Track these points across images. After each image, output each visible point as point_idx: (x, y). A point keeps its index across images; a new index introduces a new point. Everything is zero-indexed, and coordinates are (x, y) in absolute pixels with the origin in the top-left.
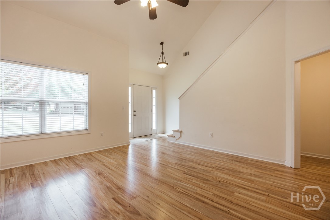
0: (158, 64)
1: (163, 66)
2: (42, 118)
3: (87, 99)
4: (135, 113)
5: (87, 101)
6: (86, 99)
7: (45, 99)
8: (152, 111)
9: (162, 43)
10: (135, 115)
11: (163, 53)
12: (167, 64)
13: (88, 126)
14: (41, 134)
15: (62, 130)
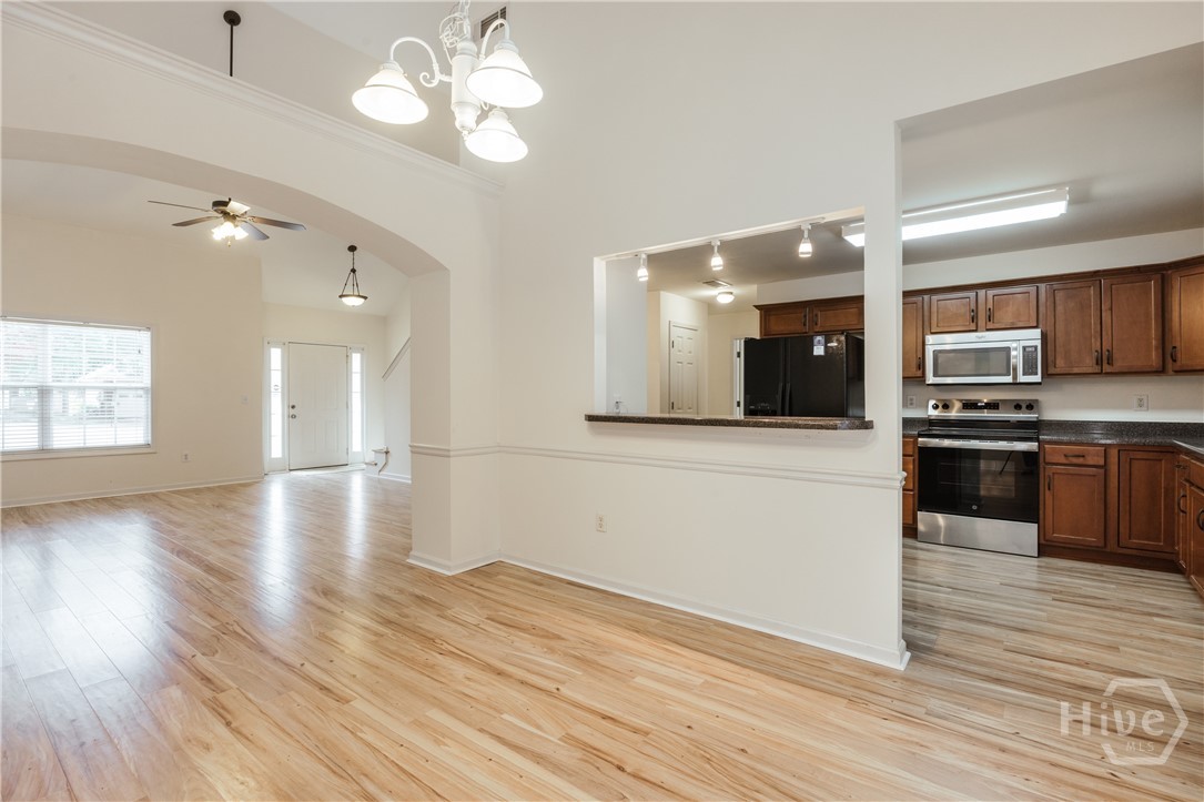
0: (341, 296)
1: (353, 302)
2: (44, 421)
3: (149, 382)
4: (292, 412)
5: (149, 386)
6: (146, 381)
7: (50, 382)
8: (348, 405)
9: (352, 249)
10: (294, 417)
11: (353, 271)
12: (365, 298)
13: (150, 438)
14: (42, 450)
15: (88, 445)
